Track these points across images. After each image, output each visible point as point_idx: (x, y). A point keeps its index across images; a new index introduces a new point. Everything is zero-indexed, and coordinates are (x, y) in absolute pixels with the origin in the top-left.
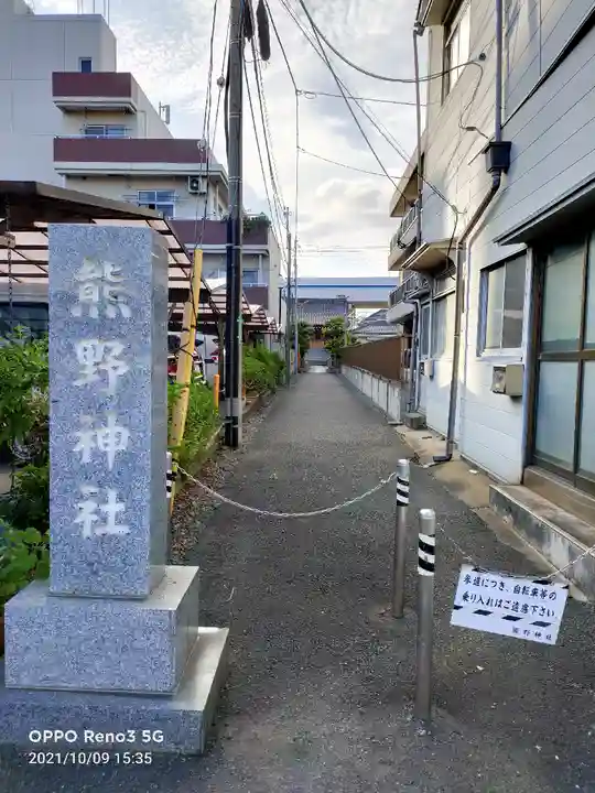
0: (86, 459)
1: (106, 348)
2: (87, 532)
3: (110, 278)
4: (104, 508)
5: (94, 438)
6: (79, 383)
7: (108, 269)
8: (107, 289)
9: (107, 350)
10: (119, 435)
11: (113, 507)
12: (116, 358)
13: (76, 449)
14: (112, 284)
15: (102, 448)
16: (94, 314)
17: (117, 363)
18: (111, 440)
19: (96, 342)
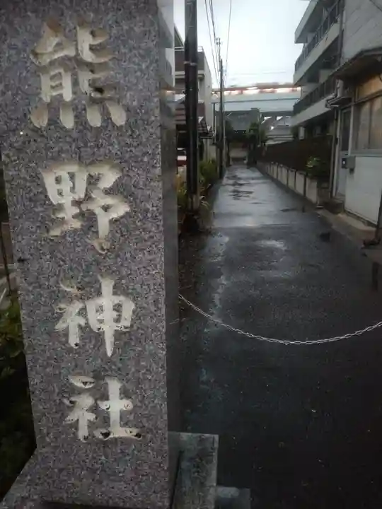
0: (74, 340)
1: (90, 176)
2: (83, 432)
3: (88, 56)
4: (103, 405)
5: (83, 312)
6: (56, 232)
7: (86, 40)
8: (85, 78)
9: (93, 181)
10: (118, 308)
11: (116, 405)
12: (108, 192)
13: (60, 326)
14: (92, 68)
15: (94, 326)
16: (68, 121)
17: (109, 201)
18: (109, 314)
19: (74, 168)
